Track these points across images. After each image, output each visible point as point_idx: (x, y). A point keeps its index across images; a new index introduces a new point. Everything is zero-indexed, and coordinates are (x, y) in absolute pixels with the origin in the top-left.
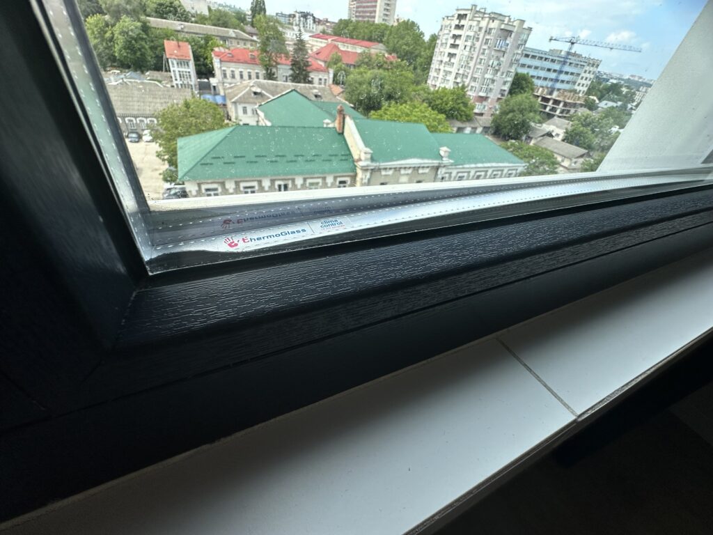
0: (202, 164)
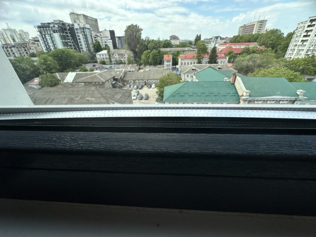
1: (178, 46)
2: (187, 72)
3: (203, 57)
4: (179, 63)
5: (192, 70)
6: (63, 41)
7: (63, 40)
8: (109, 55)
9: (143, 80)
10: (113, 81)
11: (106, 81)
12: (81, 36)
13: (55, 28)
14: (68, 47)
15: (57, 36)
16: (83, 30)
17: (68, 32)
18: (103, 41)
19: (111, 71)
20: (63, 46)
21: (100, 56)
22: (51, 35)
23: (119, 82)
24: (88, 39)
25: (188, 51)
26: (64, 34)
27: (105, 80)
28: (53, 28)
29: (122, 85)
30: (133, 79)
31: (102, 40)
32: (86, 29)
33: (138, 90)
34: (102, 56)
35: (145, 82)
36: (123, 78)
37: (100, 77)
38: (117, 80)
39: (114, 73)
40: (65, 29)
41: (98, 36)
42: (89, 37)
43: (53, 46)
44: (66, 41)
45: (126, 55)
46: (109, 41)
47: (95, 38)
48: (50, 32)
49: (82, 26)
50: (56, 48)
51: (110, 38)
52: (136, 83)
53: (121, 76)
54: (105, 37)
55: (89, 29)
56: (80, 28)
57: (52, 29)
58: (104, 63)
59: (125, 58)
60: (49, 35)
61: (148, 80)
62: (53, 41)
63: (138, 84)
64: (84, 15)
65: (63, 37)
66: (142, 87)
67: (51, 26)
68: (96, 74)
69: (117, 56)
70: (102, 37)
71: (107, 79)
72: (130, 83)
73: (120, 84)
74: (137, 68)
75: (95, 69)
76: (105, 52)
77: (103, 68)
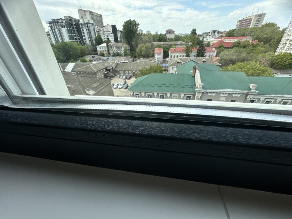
0: (136, 86)
1: (171, 40)
2: (172, 64)
3: (192, 51)
4: (170, 56)
5: (177, 63)
6: (69, 35)
7: (69, 34)
8: (108, 48)
9: (131, 71)
10: (106, 72)
11: (98, 71)
12: (85, 31)
13: (63, 23)
14: (74, 40)
15: (64, 31)
16: (87, 25)
17: (75, 27)
18: (105, 35)
19: (105, 63)
20: (70, 40)
21: (100, 48)
22: (60, 30)
23: (111, 72)
24: (91, 33)
25: (181, 44)
26: (71, 29)
27: (96, 70)
28: (61, 23)
29: (113, 75)
30: (124, 70)
31: (104, 34)
32: (90, 24)
33: (127, 80)
34: (101, 48)
35: (134, 72)
36: (115, 68)
37: (93, 67)
38: (109, 71)
39: (107, 65)
40: (72, 24)
41: (100, 30)
42: (92, 31)
43: (61, 39)
44: (72, 35)
45: (123, 48)
46: (111, 35)
47: (98, 32)
48: (59, 27)
49: (86, 21)
50: (64, 41)
51: (112, 32)
52: (126, 73)
53: (113, 68)
54: (107, 31)
55: (93, 24)
56: (85, 23)
57: (60, 25)
58: (102, 55)
59: (122, 50)
60: (58, 30)
61: (136, 71)
62: (61, 35)
63: (127, 74)
64: (90, 12)
65: (69, 32)
66: (130, 77)
67: (60, 21)
68: (91, 65)
69: (115, 49)
70: (105, 31)
71: (99, 70)
72: (121, 73)
73: (112, 74)
74: (131, 60)
75: (94, 61)
76: (104, 45)
77: (100, 59)
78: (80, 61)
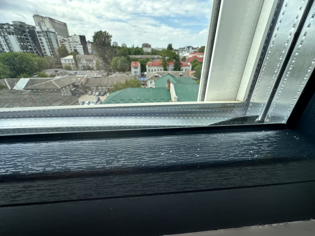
1: (148, 54)
2: (150, 78)
3: (169, 65)
4: (147, 70)
5: (154, 77)
6: (21, 44)
7: (20, 42)
8: (76, 61)
9: (106, 86)
10: (73, 88)
11: (62, 88)
12: (44, 40)
13: (10, 29)
14: (28, 51)
15: (13, 39)
16: (46, 33)
17: (28, 34)
18: (72, 46)
19: (72, 78)
20: (21, 50)
21: (66, 61)
22: (6, 37)
23: (80, 88)
24: (53, 43)
25: (158, 58)
26: (22, 37)
28: (8, 30)
29: (83, 92)
30: (96, 85)
31: (70, 45)
32: (50, 33)
33: (100, 97)
35: (109, 88)
36: (85, 84)
37: (56, 83)
38: (78, 87)
39: (74, 80)
40: (24, 32)
41: (65, 41)
42: (54, 41)
43: (8, 49)
44: (25, 44)
45: (94, 61)
46: (79, 46)
47: (62, 42)
48: (4, 34)
49: (45, 29)
50: (13, 51)
51: (80, 43)
52: (99, 89)
53: (82, 83)
54: (74, 42)
55: (54, 33)
56: (43, 31)
57: (6, 31)
58: (69, 68)
59: (93, 64)
60: (2, 37)
61: (111, 87)
62: (8, 44)
63: (101, 90)
64: (50, 19)
65: (20, 40)
66: (105, 94)
67: (5, 27)
68: (52, 80)
69: (84, 62)
70: (71, 42)
71: (64, 86)
72: (93, 89)
73: (81, 91)
74: (105, 74)
75: (57, 75)
76: (71, 57)
77: (66, 74)
78: (37, 76)
